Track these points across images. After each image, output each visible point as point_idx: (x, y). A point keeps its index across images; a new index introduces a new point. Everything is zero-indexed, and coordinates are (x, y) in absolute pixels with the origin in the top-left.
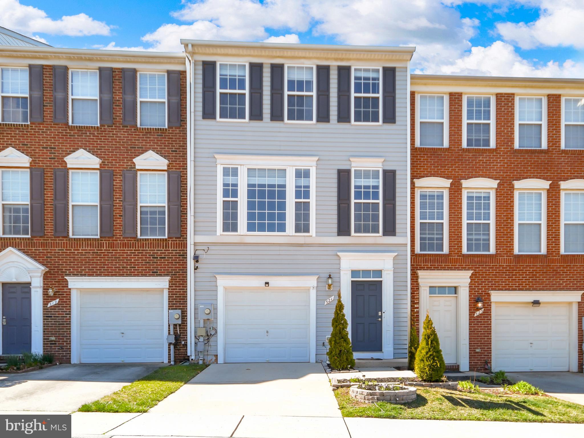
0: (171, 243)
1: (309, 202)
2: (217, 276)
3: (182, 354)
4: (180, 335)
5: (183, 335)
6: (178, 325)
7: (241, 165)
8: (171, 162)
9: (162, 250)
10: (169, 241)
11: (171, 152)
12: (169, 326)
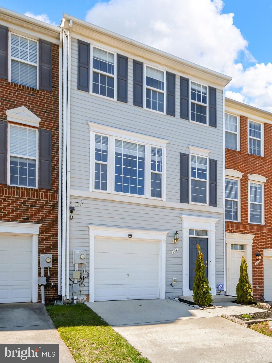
0: (42, 194)
1: (161, 174)
2: (90, 226)
3: (51, 294)
4: (50, 277)
5: (52, 277)
6: (48, 268)
7: (110, 135)
8: (42, 121)
9: (33, 199)
10: (40, 191)
11: (42, 112)
12: (39, 268)
